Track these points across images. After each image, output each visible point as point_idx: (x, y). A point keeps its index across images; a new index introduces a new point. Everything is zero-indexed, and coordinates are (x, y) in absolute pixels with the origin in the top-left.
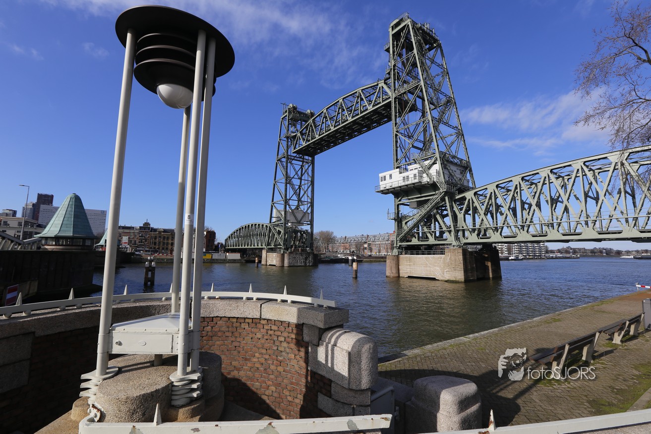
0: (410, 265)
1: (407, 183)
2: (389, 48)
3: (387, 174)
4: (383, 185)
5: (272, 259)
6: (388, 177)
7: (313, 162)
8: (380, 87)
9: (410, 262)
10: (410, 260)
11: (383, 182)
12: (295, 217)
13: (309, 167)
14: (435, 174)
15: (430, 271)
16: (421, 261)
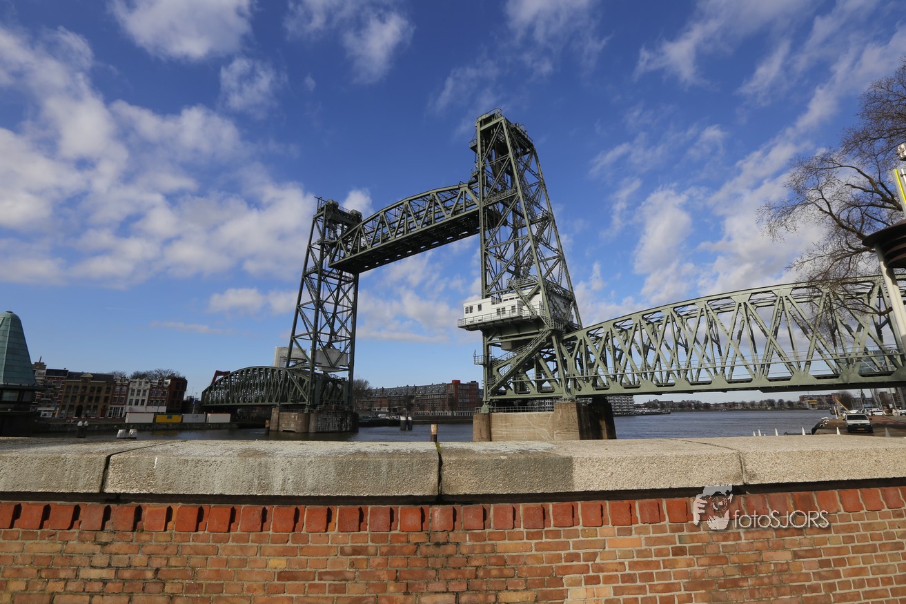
0: (506, 426)
1: (503, 316)
2: (476, 146)
3: (475, 304)
4: (470, 318)
5: (288, 421)
6: (475, 308)
7: (356, 282)
8: (462, 192)
9: (506, 423)
10: (506, 419)
11: (469, 315)
12: (328, 358)
13: (350, 288)
14: (538, 307)
15: (534, 433)
16: (522, 421)
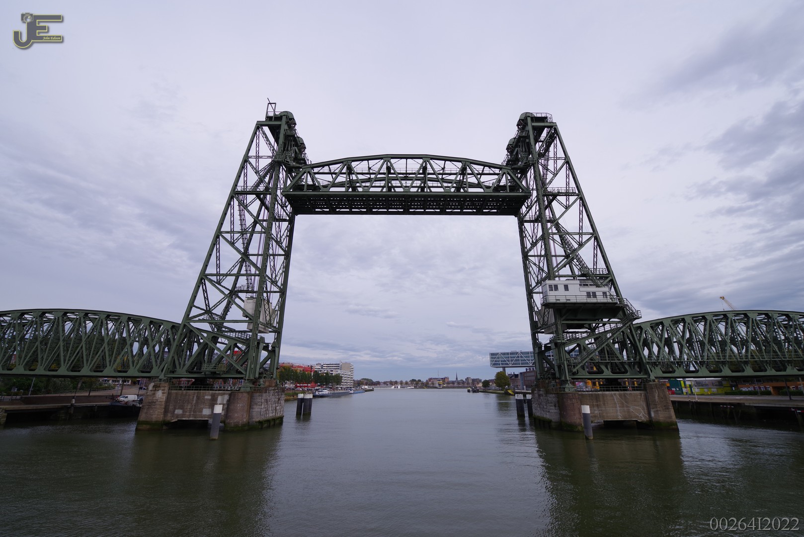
0: (598, 406)
10: (597, 398)
15: (629, 412)
16: (614, 400)
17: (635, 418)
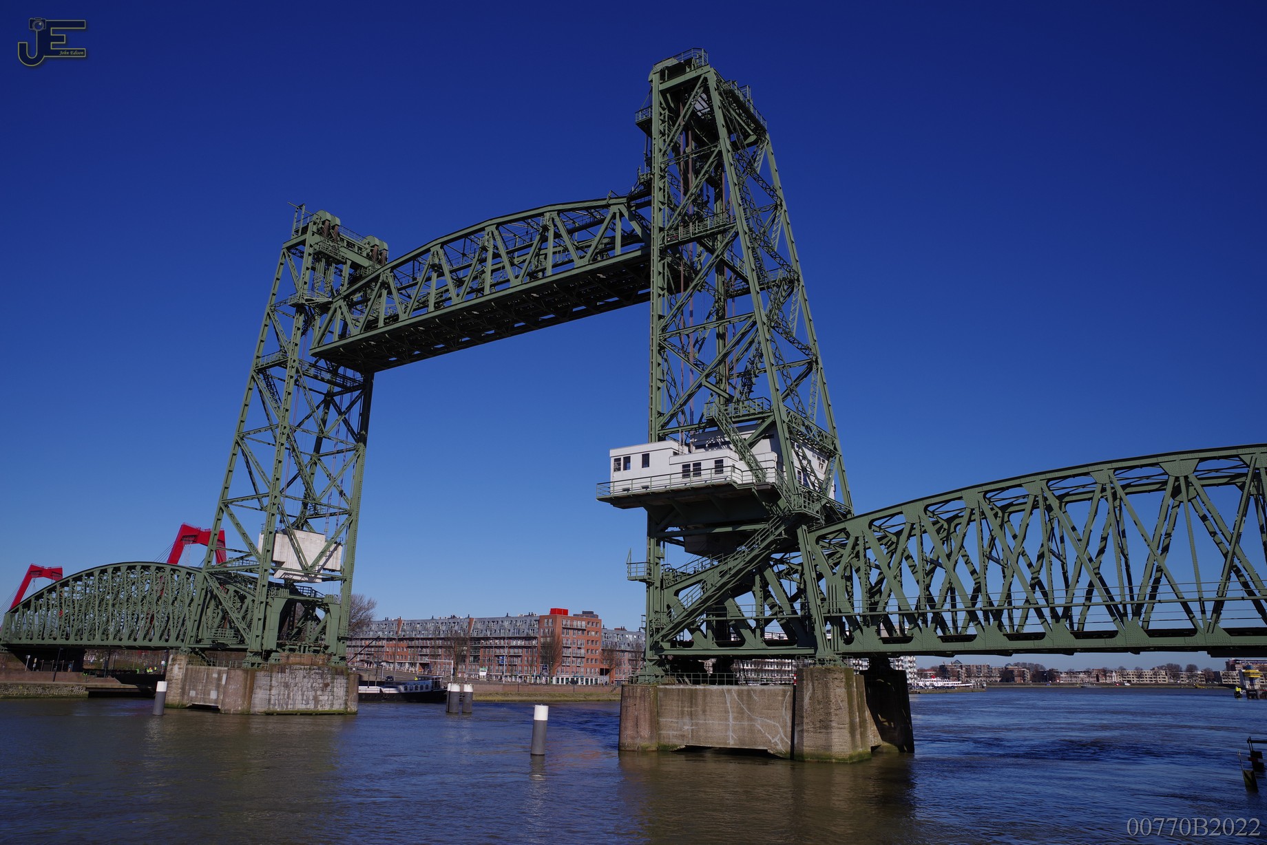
0: (691, 714)
1: (694, 481)
2: (649, 121)
3: (635, 452)
4: (621, 482)
5: (206, 684)
6: (636, 461)
7: (366, 389)
8: (615, 214)
9: (691, 706)
11: (622, 474)
12: (298, 551)
13: (352, 404)
15: (752, 730)
16: (726, 703)
17: (764, 744)
